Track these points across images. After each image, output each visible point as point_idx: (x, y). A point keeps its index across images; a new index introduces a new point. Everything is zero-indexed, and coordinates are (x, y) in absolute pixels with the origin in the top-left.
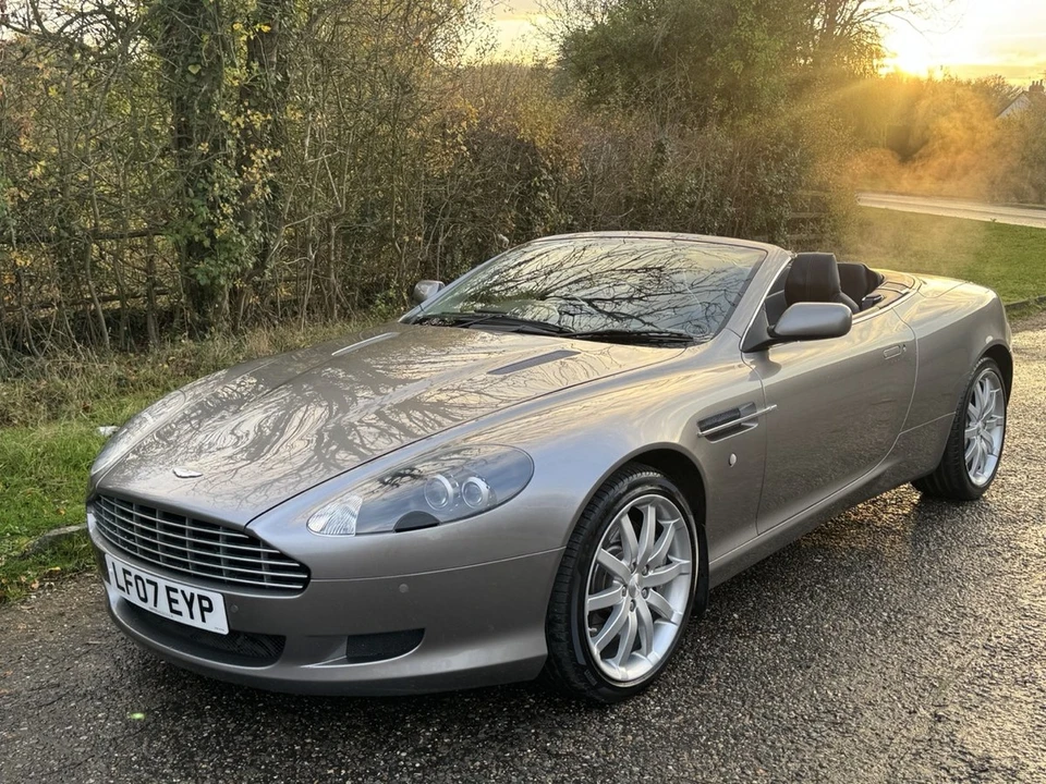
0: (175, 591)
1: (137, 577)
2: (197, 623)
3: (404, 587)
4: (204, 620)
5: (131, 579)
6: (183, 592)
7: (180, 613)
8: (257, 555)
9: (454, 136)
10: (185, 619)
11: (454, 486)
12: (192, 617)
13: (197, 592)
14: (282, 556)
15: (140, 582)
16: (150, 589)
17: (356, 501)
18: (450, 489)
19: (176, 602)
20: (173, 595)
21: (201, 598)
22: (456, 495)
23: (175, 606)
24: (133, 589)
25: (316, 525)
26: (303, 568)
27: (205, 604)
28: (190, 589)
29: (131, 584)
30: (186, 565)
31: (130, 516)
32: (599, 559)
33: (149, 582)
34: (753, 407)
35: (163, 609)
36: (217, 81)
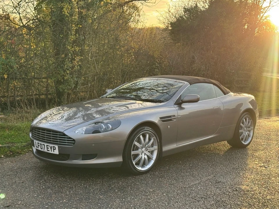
0: (48, 146)
1: (41, 144)
2: (52, 152)
3: (93, 145)
4: (54, 152)
5: (39, 145)
6: (50, 146)
7: (49, 151)
8: (65, 138)
9: (130, 53)
10: (50, 152)
11: (105, 126)
12: (51, 151)
13: (53, 146)
14: (70, 138)
15: (41, 145)
16: (43, 146)
17: (84, 128)
18: (104, 127)
19: (48, 148)
20: (48, 147)
21: (54, 147)
22: (105, 128)
23: (48, 149)
24: (39, 147)
25: (76, 132)
26: (74, 140)
27: (54, 148)
28: (51, 145)
29: (39, 146)
30: (51, 141)
31: (40, 132)
32: (135, 143)
33: (43, 145)
34: (174, 116)
35: (46, 150)
36: (67, 39)
